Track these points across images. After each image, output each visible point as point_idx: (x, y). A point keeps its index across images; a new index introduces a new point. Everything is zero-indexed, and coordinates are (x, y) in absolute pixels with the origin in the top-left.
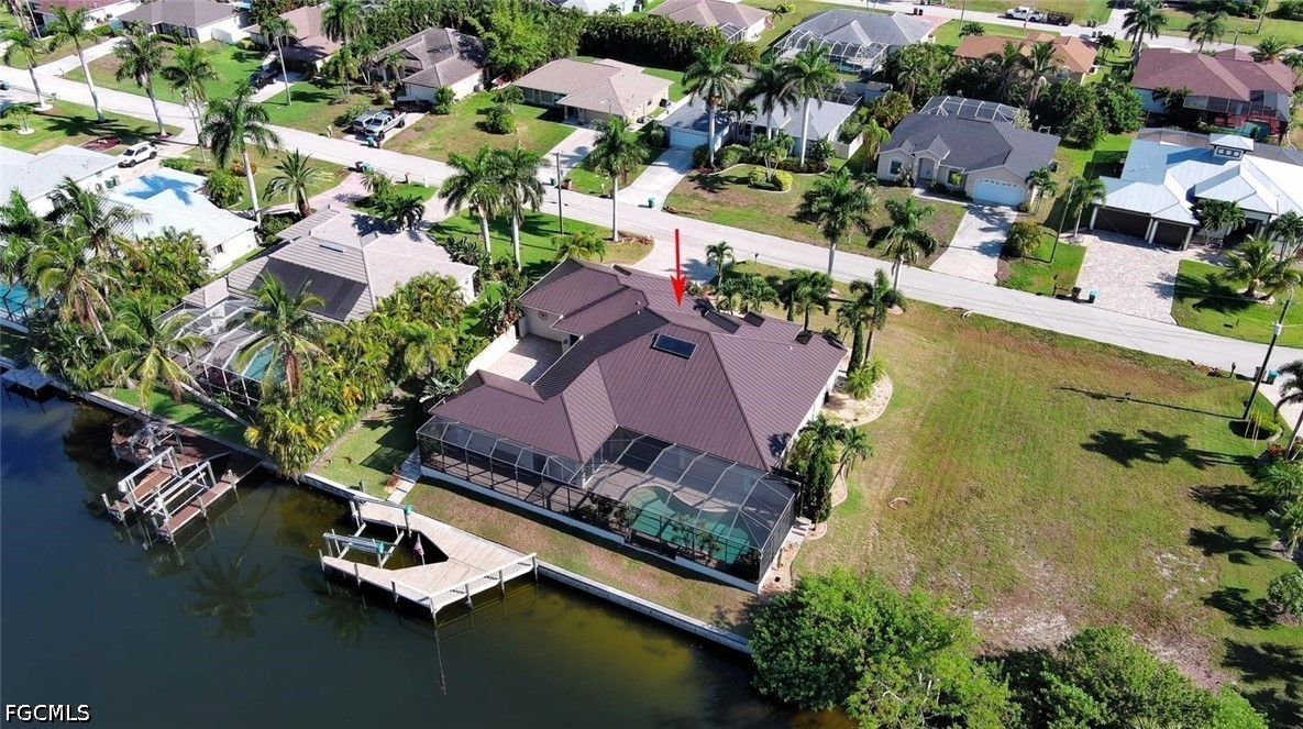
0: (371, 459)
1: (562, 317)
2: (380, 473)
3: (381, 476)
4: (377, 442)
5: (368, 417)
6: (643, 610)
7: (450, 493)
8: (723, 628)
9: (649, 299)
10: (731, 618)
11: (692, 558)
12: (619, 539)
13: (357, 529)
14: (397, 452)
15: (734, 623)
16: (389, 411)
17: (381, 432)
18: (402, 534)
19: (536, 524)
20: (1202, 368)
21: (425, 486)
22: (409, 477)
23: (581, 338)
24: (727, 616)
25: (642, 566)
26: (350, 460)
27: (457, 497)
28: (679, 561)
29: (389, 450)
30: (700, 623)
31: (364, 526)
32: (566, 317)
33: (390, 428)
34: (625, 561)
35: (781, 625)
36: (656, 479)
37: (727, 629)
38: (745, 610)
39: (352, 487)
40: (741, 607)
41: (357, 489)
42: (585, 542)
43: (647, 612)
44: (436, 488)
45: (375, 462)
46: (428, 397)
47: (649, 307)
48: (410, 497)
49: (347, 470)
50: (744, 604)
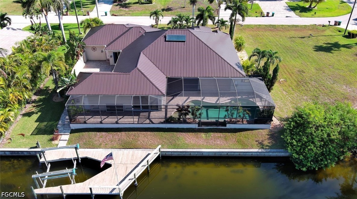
0: (36, 131)
1: (105, 46)
2: (46, 136)
3: (46, 137)
4: (36, 121)
5: (24, 112)
6: (223, 154)
7: (93, 133)
8: (266, 149)
9: (145, 29)
10: (266, 143)
11: (235, 123)
12: (195, 126)
13: (47, 168)
14: (51, 123)
15: (269, 145)
16: (34, 106)
17: (35, 117)
18: (75, 162)
19: (149, 133)
20: (320, 25)
21: (77, 134)
22: (65, 132)
23: (121, 51)
24: (264, 143)
25: (212, 134)
26: (23, 135)
27: (98, 133)
28: (229, 126)
29: (45, 123)
30: (255, 150)
31: (49, 165)
32: (107, 46)
33: (39, 114)
34: (203, 135)
35: (300, 135)
36: (190, 97)
37: (268, 149)
38: (270, 137)
39: (31, 148)
40: (267, 136)
41: (36, 147)
42: (178, 133)
43: (225, 154)
44: (84, 133)
45: (39, 131)
46: (61, 89)
47: (147, 32)
48: (70, 142)
49: (24, 140)
50: (268, 135)
